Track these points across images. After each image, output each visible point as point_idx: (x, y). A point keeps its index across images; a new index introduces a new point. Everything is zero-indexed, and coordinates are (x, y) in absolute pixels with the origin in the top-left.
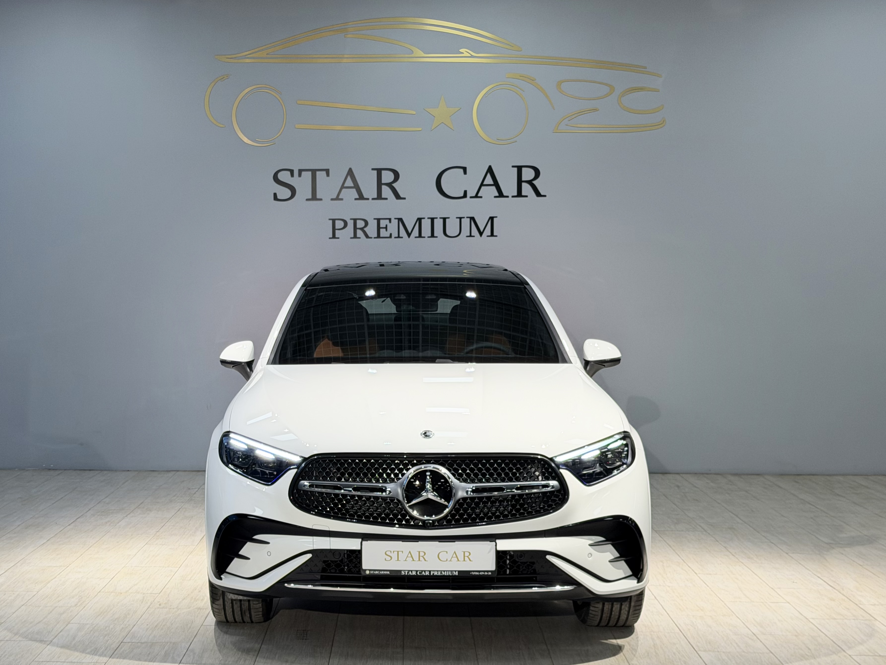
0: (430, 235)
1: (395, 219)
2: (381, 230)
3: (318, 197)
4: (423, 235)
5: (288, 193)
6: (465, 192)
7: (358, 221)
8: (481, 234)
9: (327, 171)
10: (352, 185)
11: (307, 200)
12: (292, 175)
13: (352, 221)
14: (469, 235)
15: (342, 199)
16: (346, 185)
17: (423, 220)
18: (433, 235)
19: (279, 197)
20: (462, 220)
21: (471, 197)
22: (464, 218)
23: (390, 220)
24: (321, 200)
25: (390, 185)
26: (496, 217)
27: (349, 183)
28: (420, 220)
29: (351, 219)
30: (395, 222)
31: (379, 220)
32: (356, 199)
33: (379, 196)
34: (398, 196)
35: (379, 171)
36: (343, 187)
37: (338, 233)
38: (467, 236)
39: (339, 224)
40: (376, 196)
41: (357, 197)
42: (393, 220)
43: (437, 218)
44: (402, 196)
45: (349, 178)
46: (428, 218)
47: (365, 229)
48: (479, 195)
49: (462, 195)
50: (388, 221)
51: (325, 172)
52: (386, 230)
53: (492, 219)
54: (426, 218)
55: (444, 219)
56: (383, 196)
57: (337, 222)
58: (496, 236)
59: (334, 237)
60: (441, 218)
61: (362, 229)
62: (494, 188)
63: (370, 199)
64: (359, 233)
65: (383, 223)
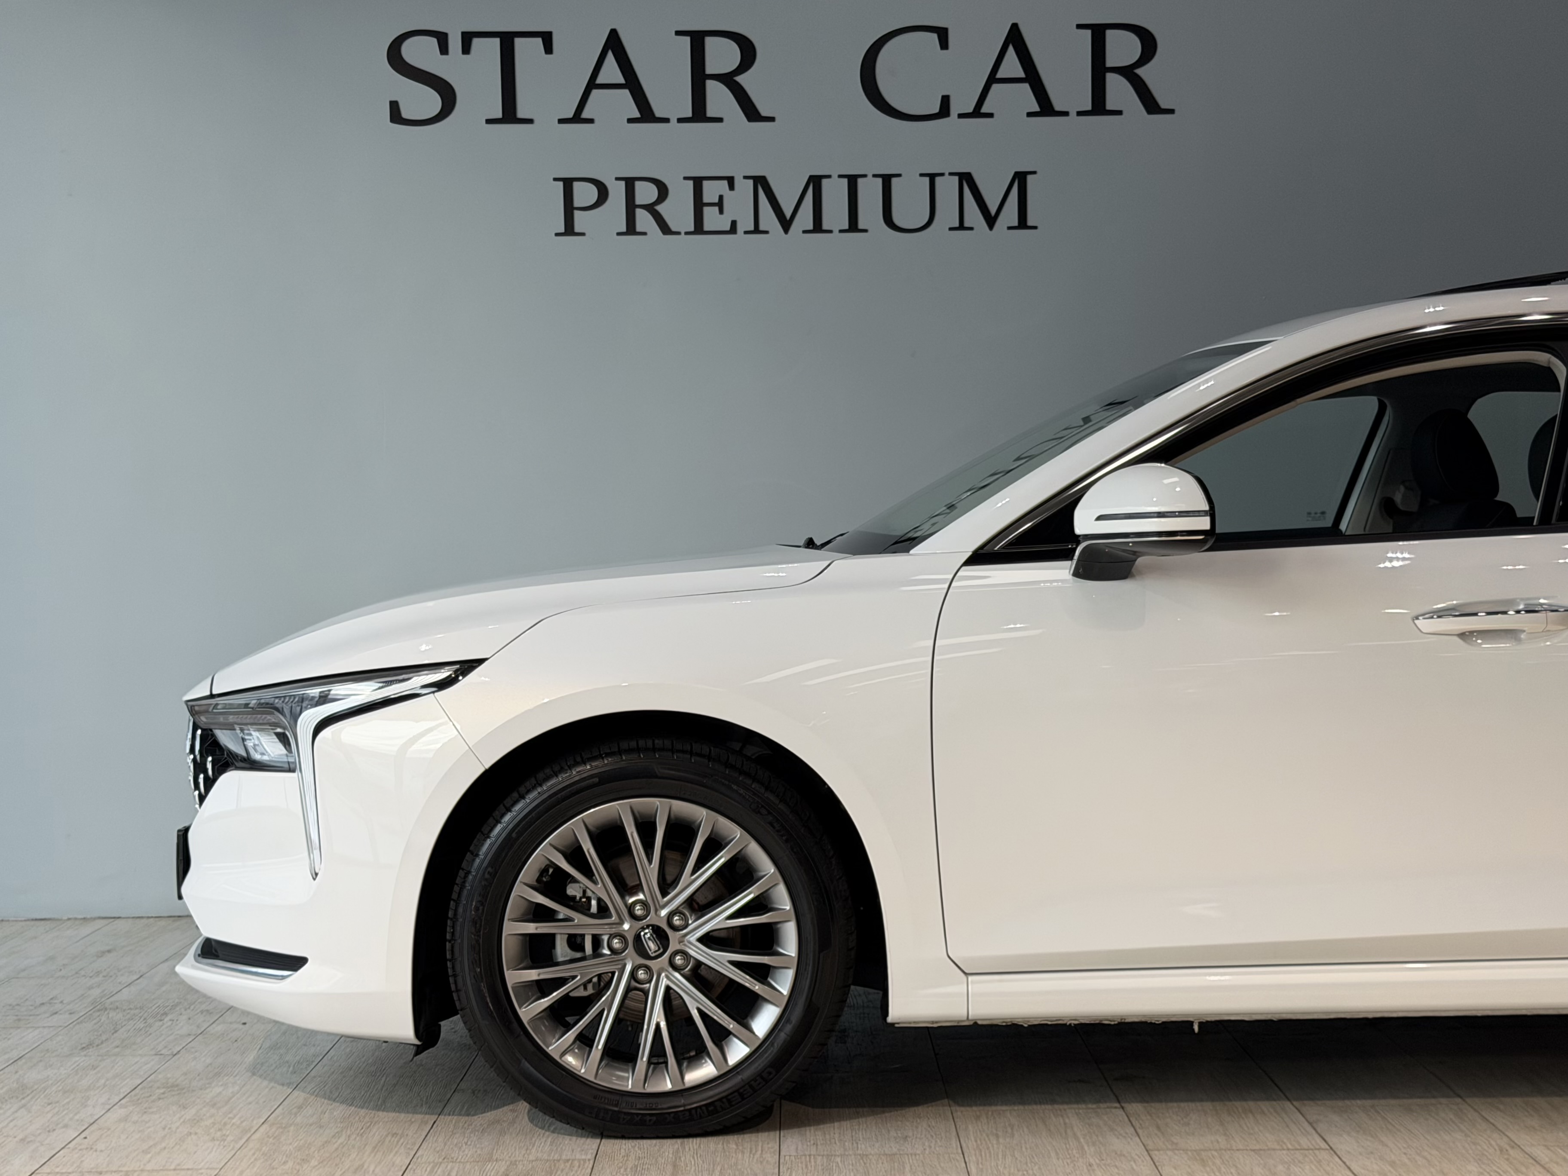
0: (846, 227)
1: (745, 177)
2: (706, 209)
3: (520, 114)
4: (825, 226)
5: (432, 102)
6: (945, 101)
7: (638, 185)
8: (991, 221)
9: (547, 39)
10: (622, 80)
11: (489, 121)
12: (444, 49)
13: (622, 184)
14: (957, 225)
15: (591, 121)
16: (599, 80)
17: (825, 182)
18: (853, 226)
19: (405, 114)
20: (938, 180)
21: (961, 116)
22: (942, 175)
23: (731, 181)
24: (530, 121)
25: (728, 80)
26: (1034, 173)
27: (611, 72)
28: (815, 182)
29: (617, 179)
30: (745, 188)
31: (698, 183)
32: (630, 121)
33: (699, 113)
34: (752, 113)
35: (698, 39)
36: (592, 85)
37: (581, 220)
38: (951, 229)
39: (585, 194)
40: (689, 114)
41: (638, 115)
42: (739, 182)
43: (865, 176)
44: (764, 113)
45: (610, 56)
46: (840, 176)
47: (659, 208)
48: (984, 110)
49: (936, 110)
50: (725, 183)
51: (539, 41)
52: (721, 212)
53: (1021, 178)
54: (835, 176)
55: (887, 180)
56: (710, 113)
57: (576, 185)
58: (1035, 228)
59: (569, 229)
60: (875, 176)
61: (650, 208)
62: (1026, 87)
63: (674, 121)
64: (644, 219)
65: (711, 191)
